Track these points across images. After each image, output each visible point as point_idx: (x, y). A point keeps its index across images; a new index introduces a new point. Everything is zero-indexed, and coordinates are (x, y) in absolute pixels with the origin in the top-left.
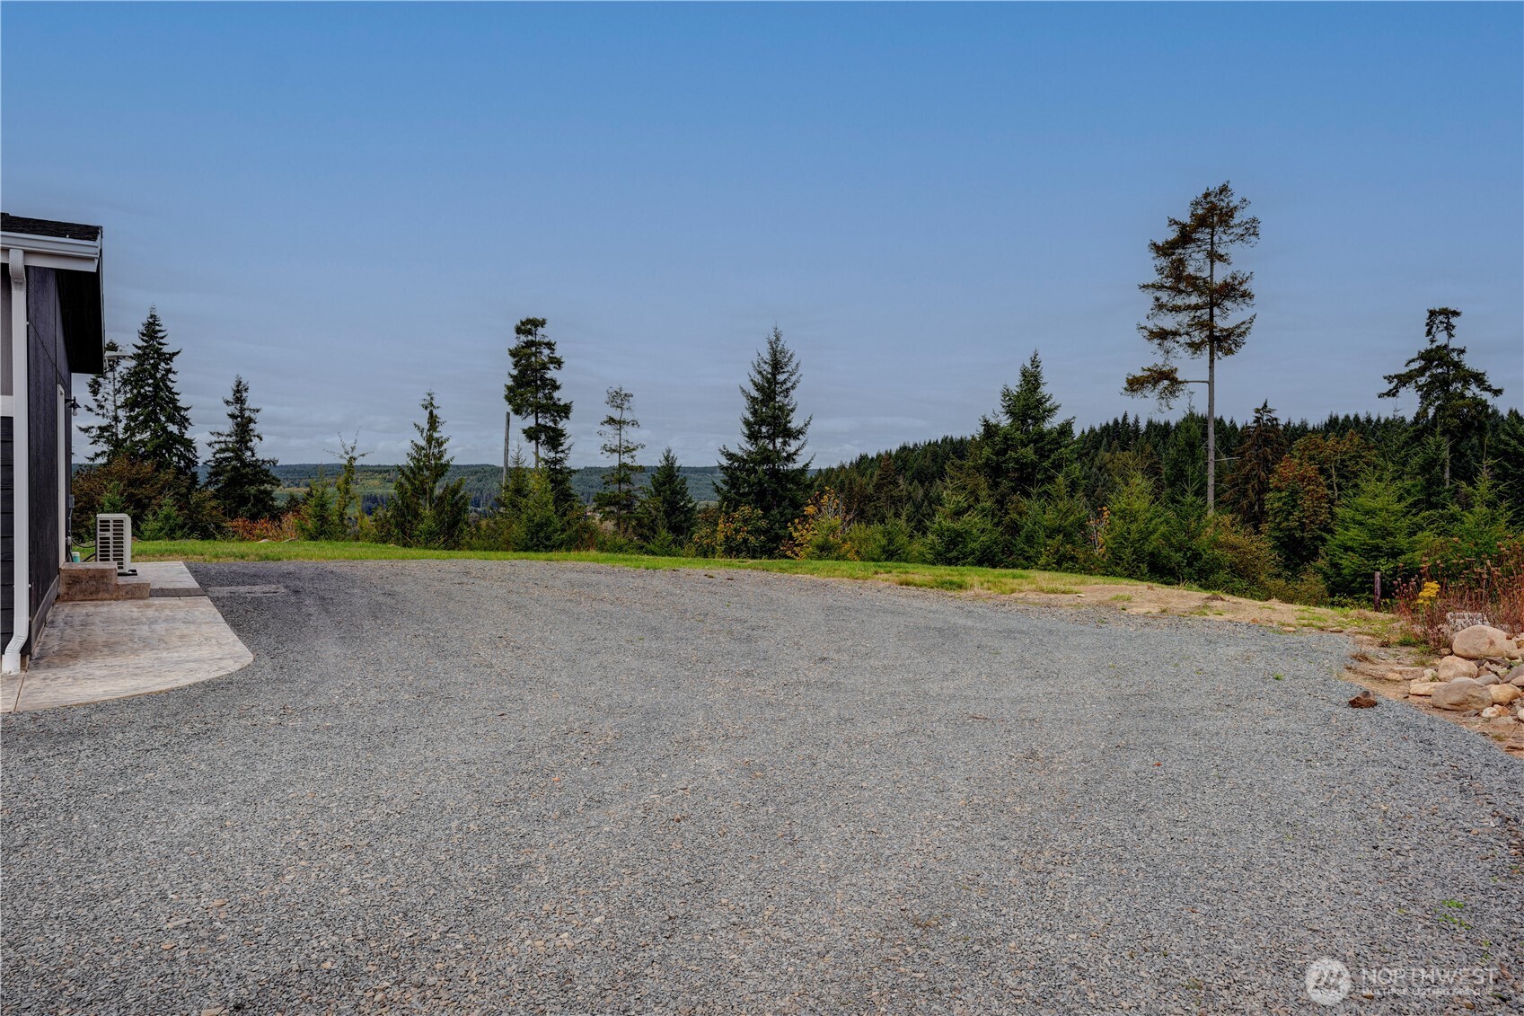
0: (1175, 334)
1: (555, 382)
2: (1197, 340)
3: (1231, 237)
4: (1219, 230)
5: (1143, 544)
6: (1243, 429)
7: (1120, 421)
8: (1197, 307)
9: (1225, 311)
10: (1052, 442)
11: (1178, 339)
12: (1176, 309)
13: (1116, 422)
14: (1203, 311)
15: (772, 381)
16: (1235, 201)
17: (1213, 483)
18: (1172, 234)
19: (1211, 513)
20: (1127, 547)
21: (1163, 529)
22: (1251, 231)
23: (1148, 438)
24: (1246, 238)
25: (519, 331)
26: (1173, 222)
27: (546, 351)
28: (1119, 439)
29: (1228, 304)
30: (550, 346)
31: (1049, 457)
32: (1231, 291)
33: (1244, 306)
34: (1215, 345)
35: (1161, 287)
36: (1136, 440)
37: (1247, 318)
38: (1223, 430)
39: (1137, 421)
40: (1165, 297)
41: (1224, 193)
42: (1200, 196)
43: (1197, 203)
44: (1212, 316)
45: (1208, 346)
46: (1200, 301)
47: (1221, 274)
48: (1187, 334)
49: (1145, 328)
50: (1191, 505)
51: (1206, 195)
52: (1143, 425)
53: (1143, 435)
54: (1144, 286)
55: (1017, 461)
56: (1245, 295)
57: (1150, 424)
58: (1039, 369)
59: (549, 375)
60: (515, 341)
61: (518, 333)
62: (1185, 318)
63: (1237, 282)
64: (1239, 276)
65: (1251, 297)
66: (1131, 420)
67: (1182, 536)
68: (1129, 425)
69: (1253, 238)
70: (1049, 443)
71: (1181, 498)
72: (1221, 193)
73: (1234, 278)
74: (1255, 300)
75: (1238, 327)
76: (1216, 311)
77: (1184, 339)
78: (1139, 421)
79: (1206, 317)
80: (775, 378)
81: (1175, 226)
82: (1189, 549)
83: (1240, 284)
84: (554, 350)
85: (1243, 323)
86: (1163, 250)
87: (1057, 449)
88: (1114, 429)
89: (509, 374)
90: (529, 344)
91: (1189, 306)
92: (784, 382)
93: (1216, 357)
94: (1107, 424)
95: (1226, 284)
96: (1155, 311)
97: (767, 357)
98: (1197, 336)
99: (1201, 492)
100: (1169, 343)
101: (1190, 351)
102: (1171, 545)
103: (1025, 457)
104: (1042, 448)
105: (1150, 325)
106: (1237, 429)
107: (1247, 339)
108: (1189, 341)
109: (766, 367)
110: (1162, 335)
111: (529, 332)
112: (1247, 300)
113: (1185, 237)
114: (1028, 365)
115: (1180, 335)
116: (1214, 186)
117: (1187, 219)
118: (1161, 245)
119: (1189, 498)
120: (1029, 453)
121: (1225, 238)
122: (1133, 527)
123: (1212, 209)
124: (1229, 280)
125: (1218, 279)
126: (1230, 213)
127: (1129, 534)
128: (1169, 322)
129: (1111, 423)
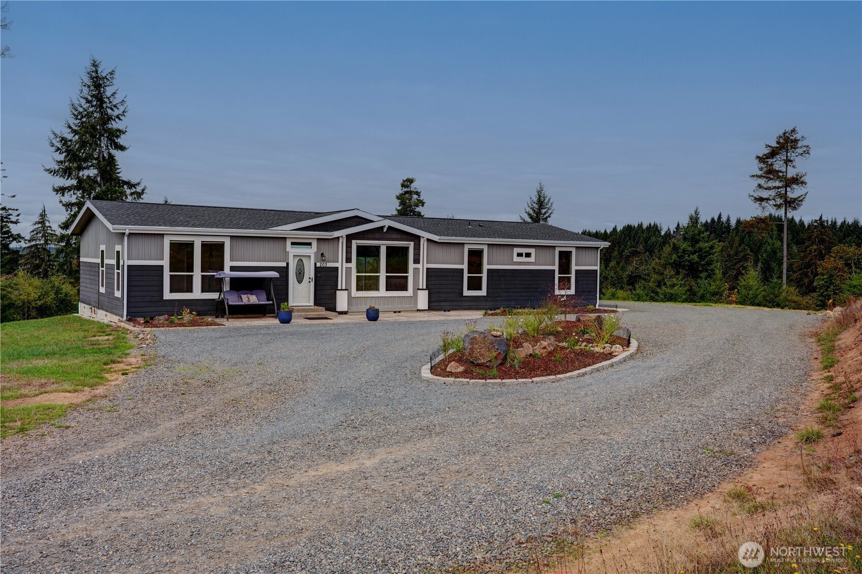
0: (768, 199)
1: (420, 213)
2: (778, 203)
3: (797, 154)
4: (790, 150)
5: (754, 300)
6: (809, 226)
7: (716, 219)
8: (779, 188)
9: (792, 189)
10: (707, 252)
11: (769, 202)
12: (769, 189)
13: (713, 220)
14: (782, 189)
15: (538, 213)
16: (798, 136)
17: (786, 272)
18: (767, 151)
19: (785, 287)
20: (748, 301)
21: (763, 293)
22: (806, 152)
23: (737, 233)
24: (804, 155)
25: (403, 186)
26: (768, 146)
27: (415, 196)
28: (715, 233)
29: (794, 186)
30: (418, 193)
31: (704, 259)
32: (796, 181)
33: (802, 188)
34: (788, 205)
35: (760, 177)
36: (728, 234)
37: (804, 193)
38: (794, 227)
39: (728, 220)
40: (762, 181)
41: (794, 133)
42: (781, 134)
43: (780, 137)
44: (786, 191)
45: (784, 207)
46: (780, 185)
47: (791, 173)
48: (774, 200)
49: (752, 196)
50: (776, 283)
51: (784, 134)
52: (733, 223)
53: (733, 230)
54: (752, 176)
55: (689, 261)
56: (802, 183)
57: (739, 222)
58: (699, 216)
59: (417, 209)
60: (399, 190)
61: (402, 187)
62: (772, 193)
63: (799, 177)
64: (800, 175)
65: (805, 183)
66: (724, 219)
67: (772, 296)
68: (723, 223)
69: (807, 155)
70: (704, 253)
71: (771, 280)
72: (792, 133)
73: (797, 175)
74: (807, 185)
75: (799, 197)
76: (788, 189)
77: (772, 202)
78: (731, 219)
79: (783, 192)
80: (540, 211)
81: (768, 148)
82: (775, 302)
83: (801, 178)
84: (420, 195)
85: (802, 195)
86: (761, 159)
87: (709, 256)
88: (712, 226)
89: (396, 209)
90: (406, 193)
91: (775, 187)
92: (545, 214)
93: (788, 212)
94: (706, 222)
95: (793, 178)
96: (758, 188)
97: (535, 200)
98: (779, 201)
99: (780, 277)
100: (764, 204)
101: (775, 208)
102: (767, 300)
103: (693, 260)
104: (701, 255)
105: (756, 195)
106: (804, 226)
107: (803, 203)
108: (775, 204)
109: (534, 205)
110: (761, 199)
111: (407, 186)
112: (804, 185)
113: (773, 153)
114: (693, 214)
115: (770, 200)
116: (789, 129)
117: (774, 145)
118: (761, 156)
119: (775, 280)
120: (695, 257)
121: (793, 154)
122: (751, 292)
123: (787, 140)
124: (795, 176)
125: (789, 176)
126: (796, 141)
127: (748, 295)
128: (765, 194)
129: (709, 221)
